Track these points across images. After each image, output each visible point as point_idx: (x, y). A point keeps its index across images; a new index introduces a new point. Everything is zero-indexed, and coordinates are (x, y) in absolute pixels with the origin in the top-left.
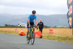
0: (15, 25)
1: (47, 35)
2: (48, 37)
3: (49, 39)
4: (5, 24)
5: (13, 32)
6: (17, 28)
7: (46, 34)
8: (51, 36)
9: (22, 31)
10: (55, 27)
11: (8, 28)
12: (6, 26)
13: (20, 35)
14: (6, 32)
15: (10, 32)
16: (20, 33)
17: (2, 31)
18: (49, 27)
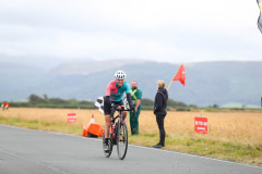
0: (65, 98)
1: (185, 138)
2: (188, 145)
3: (195, 153)
4: (29, 95)
5: (61, 124)
6: (76, 108)
7: (182, 134)
8: (199, 141)
9: (93, 121)
10: (215, 106)
11: (41, 107)
12: (35, 102)
13: (84, 135)
14: (34, 125)
15: (48, 125)
16: (86, 127)
17: (18, 120)
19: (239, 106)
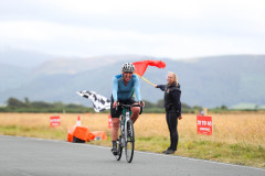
1: (186, 140)
3: (197, 156)
10: (223, 107)
11: (21, 112)
13: (69, 141)
14: (11, 131)
15: (27, 130)
18: (195, 108)
19: (252, 106)
